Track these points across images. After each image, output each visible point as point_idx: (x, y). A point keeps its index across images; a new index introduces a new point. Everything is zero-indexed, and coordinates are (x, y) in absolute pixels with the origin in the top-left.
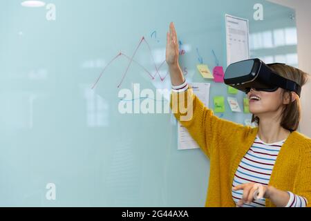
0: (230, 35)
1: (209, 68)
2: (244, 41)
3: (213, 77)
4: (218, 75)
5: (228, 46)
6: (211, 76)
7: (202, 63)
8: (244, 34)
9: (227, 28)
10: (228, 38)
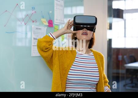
0: (56, 7)
1: (46, 20)
2: (62, 10)
3: (48, 25)
4: (50, 24)
5: (55, 11)
6: (47, 24)
7: (43, 18)
8: (62, 7)
9: (55, 3)
10: (55, 8)
